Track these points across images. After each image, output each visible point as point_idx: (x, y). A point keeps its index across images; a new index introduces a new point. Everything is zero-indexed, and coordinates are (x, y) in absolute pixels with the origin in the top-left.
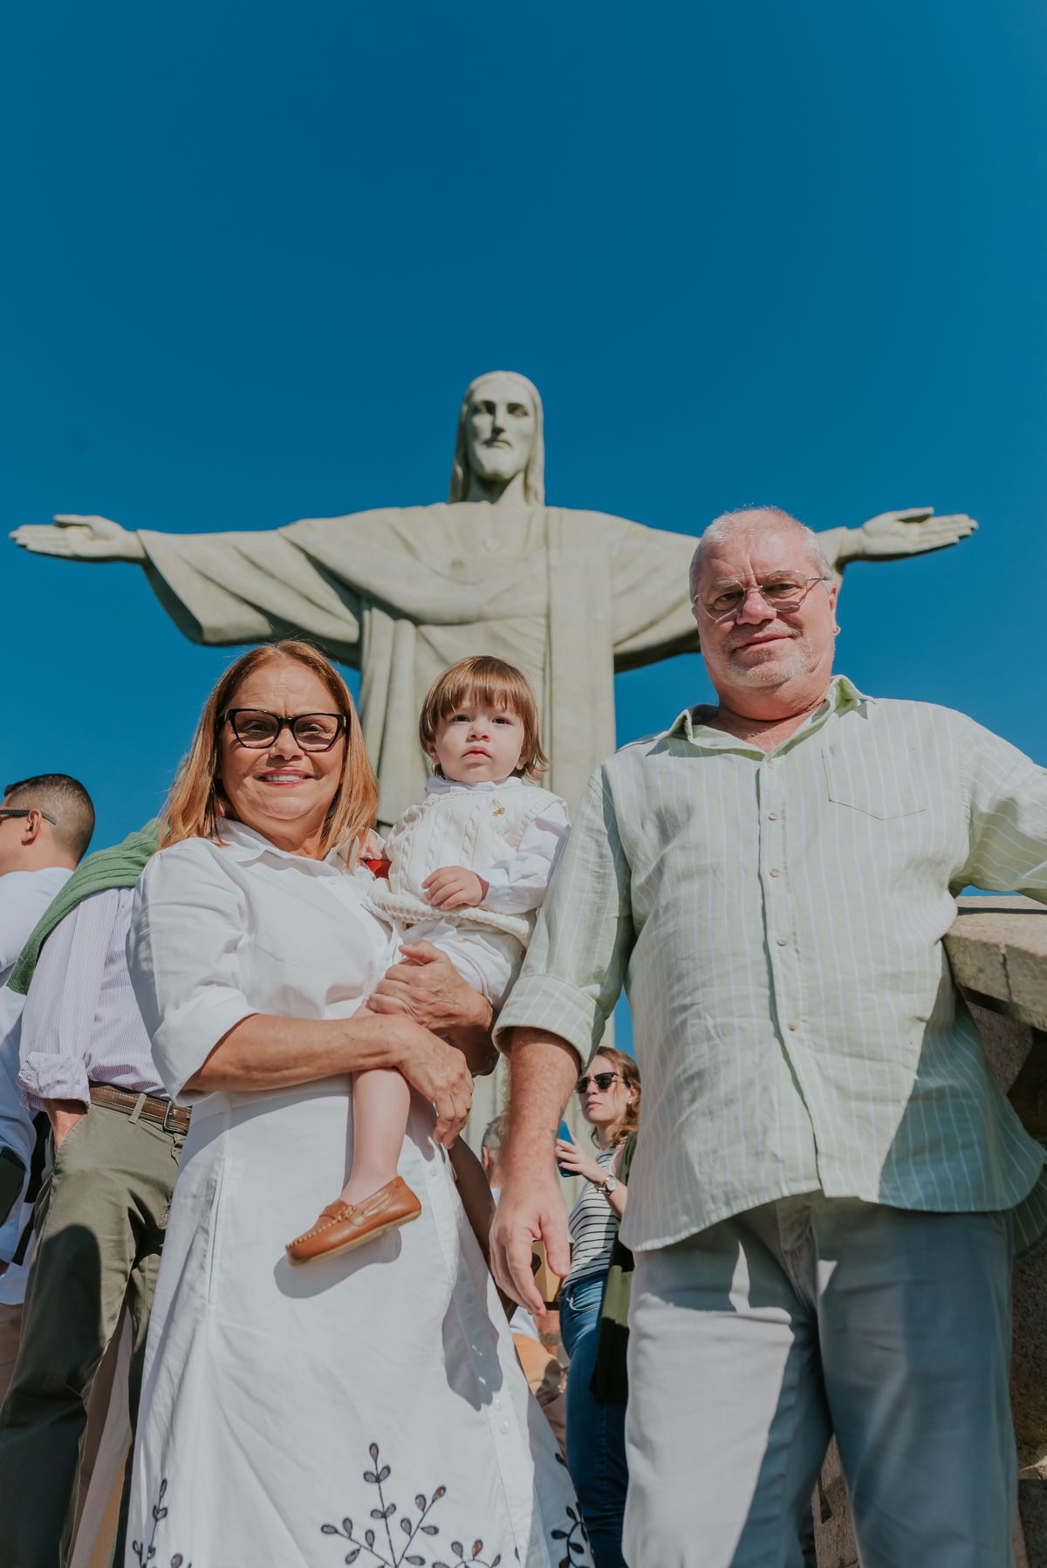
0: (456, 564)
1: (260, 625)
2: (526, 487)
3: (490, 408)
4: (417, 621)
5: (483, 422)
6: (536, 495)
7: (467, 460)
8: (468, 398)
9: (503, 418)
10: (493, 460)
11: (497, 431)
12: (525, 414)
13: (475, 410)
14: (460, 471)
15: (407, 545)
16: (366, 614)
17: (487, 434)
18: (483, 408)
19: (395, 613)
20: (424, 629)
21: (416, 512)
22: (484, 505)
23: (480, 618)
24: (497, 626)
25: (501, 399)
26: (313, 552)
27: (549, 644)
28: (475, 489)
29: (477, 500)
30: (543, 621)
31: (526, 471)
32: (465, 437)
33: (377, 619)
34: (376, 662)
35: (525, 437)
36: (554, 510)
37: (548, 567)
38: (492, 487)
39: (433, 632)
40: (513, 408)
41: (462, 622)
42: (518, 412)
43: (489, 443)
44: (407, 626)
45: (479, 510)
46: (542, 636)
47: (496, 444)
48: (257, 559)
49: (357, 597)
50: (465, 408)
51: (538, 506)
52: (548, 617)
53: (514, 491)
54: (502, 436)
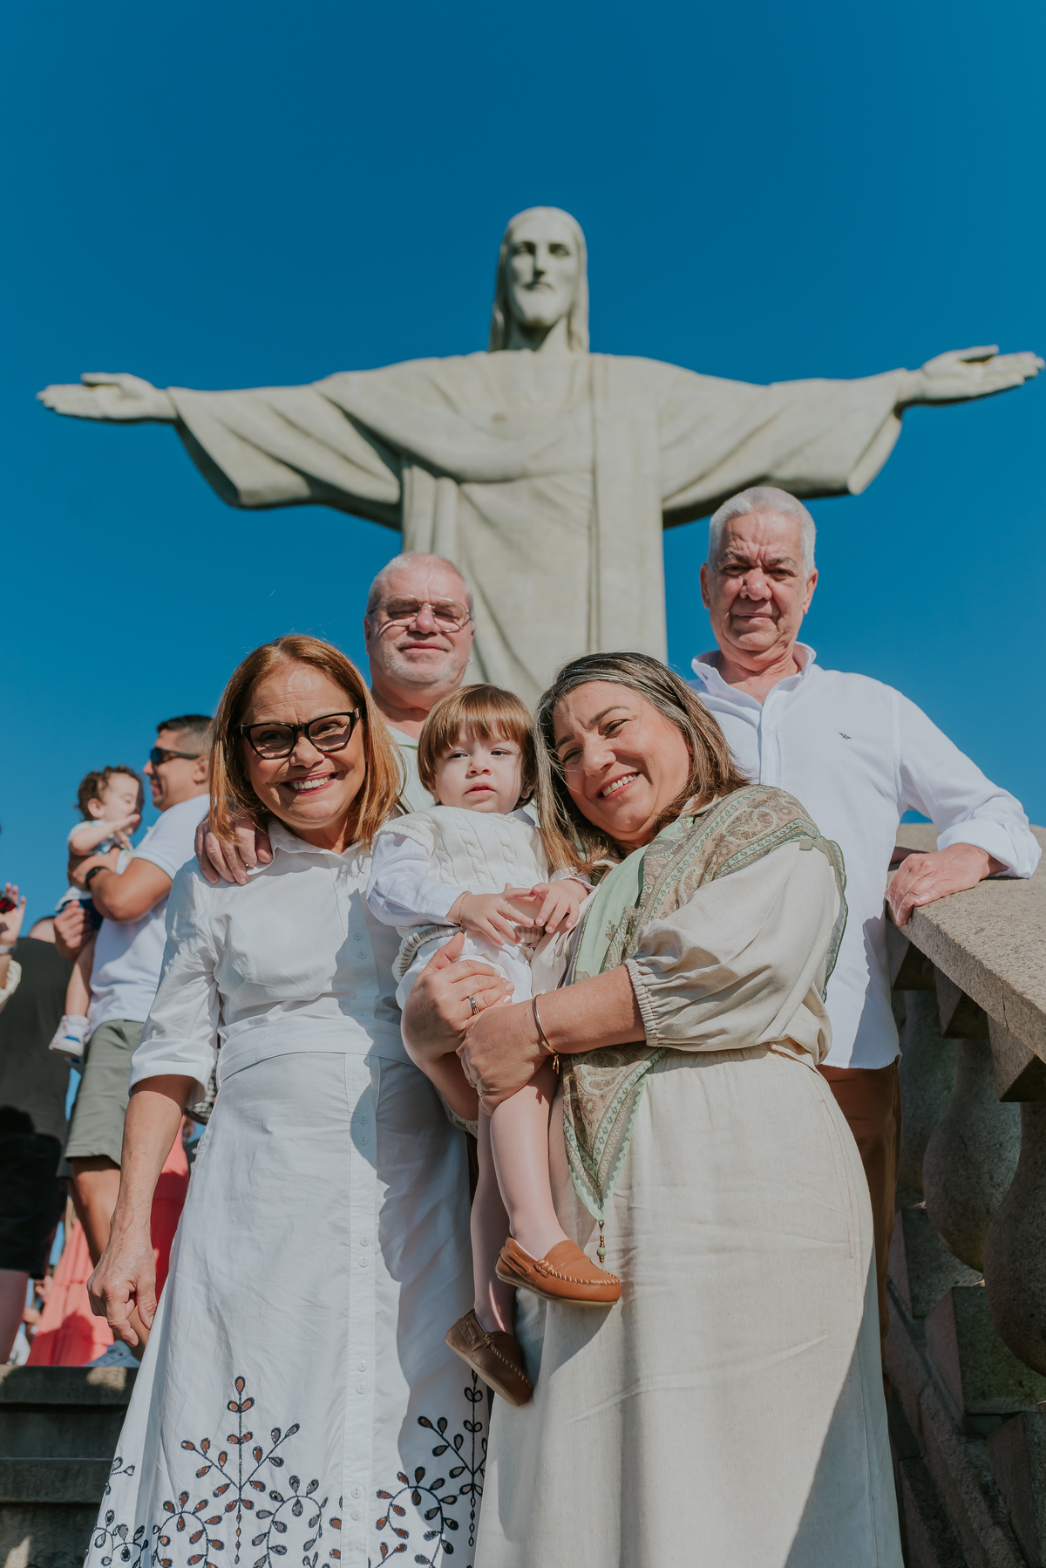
0: (498, 418)
1: (297, 486)
2: (570, 333)
3: (531, 248)
4: (459, 479)
5: (523, 264)
6: (580, 342)
7: (507, 304)
8: (507, 238)
9: (544, 259)
10: (535, 305)
11: (538, 274)
12: (567, 254)
13: (515, 251)
14: (500, 317)
15: (447, 399)
16: (406, 473)
17: (527, 277)
18: (522, 249)
19: (436, 471)
20: (467, 488)
21: (456, 364)
22: (525, 355)
23: (523, 475)
24: (541, 484)
25: (541, 239)
26: (350, 408)
27: (595, 501)
28: (516, 336)
29: (518, 348)
30: (588, 477)
31: (569, 315)
32: (505, 279)
33: (417, 478)
34: (418, 522)
35: (570, 280)
36: (599, 358)
37: (594, 420)
38: (533, 334)
39: (476, 491)
40: (555, 249)
41: (505, 480)
42: (561, 252)
43: (531, 287)
44: (448, 485)
45: (519, 360)
46: (586, 491)
47: (538, 286)
48: (292, 416)
49: (396, 455)
50: (504, 249)
51: (582, 354)
52: (594, 472)
53: (557, 338)
54: (545, 279)
